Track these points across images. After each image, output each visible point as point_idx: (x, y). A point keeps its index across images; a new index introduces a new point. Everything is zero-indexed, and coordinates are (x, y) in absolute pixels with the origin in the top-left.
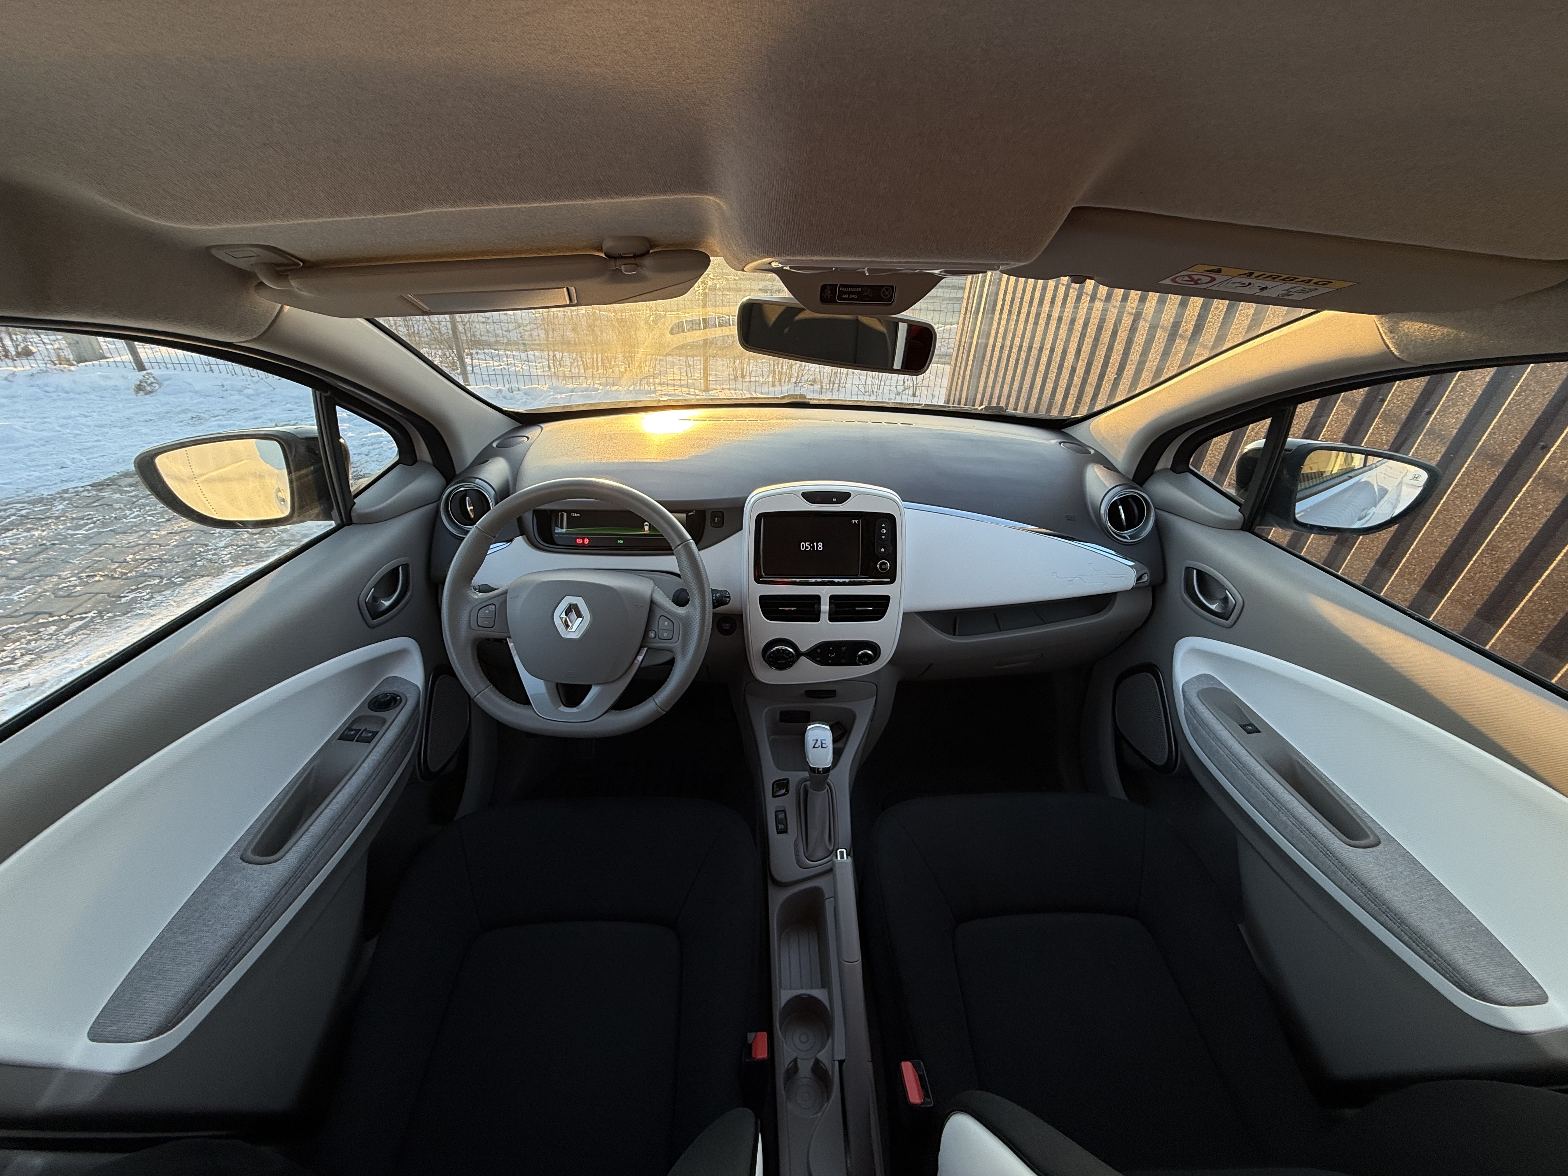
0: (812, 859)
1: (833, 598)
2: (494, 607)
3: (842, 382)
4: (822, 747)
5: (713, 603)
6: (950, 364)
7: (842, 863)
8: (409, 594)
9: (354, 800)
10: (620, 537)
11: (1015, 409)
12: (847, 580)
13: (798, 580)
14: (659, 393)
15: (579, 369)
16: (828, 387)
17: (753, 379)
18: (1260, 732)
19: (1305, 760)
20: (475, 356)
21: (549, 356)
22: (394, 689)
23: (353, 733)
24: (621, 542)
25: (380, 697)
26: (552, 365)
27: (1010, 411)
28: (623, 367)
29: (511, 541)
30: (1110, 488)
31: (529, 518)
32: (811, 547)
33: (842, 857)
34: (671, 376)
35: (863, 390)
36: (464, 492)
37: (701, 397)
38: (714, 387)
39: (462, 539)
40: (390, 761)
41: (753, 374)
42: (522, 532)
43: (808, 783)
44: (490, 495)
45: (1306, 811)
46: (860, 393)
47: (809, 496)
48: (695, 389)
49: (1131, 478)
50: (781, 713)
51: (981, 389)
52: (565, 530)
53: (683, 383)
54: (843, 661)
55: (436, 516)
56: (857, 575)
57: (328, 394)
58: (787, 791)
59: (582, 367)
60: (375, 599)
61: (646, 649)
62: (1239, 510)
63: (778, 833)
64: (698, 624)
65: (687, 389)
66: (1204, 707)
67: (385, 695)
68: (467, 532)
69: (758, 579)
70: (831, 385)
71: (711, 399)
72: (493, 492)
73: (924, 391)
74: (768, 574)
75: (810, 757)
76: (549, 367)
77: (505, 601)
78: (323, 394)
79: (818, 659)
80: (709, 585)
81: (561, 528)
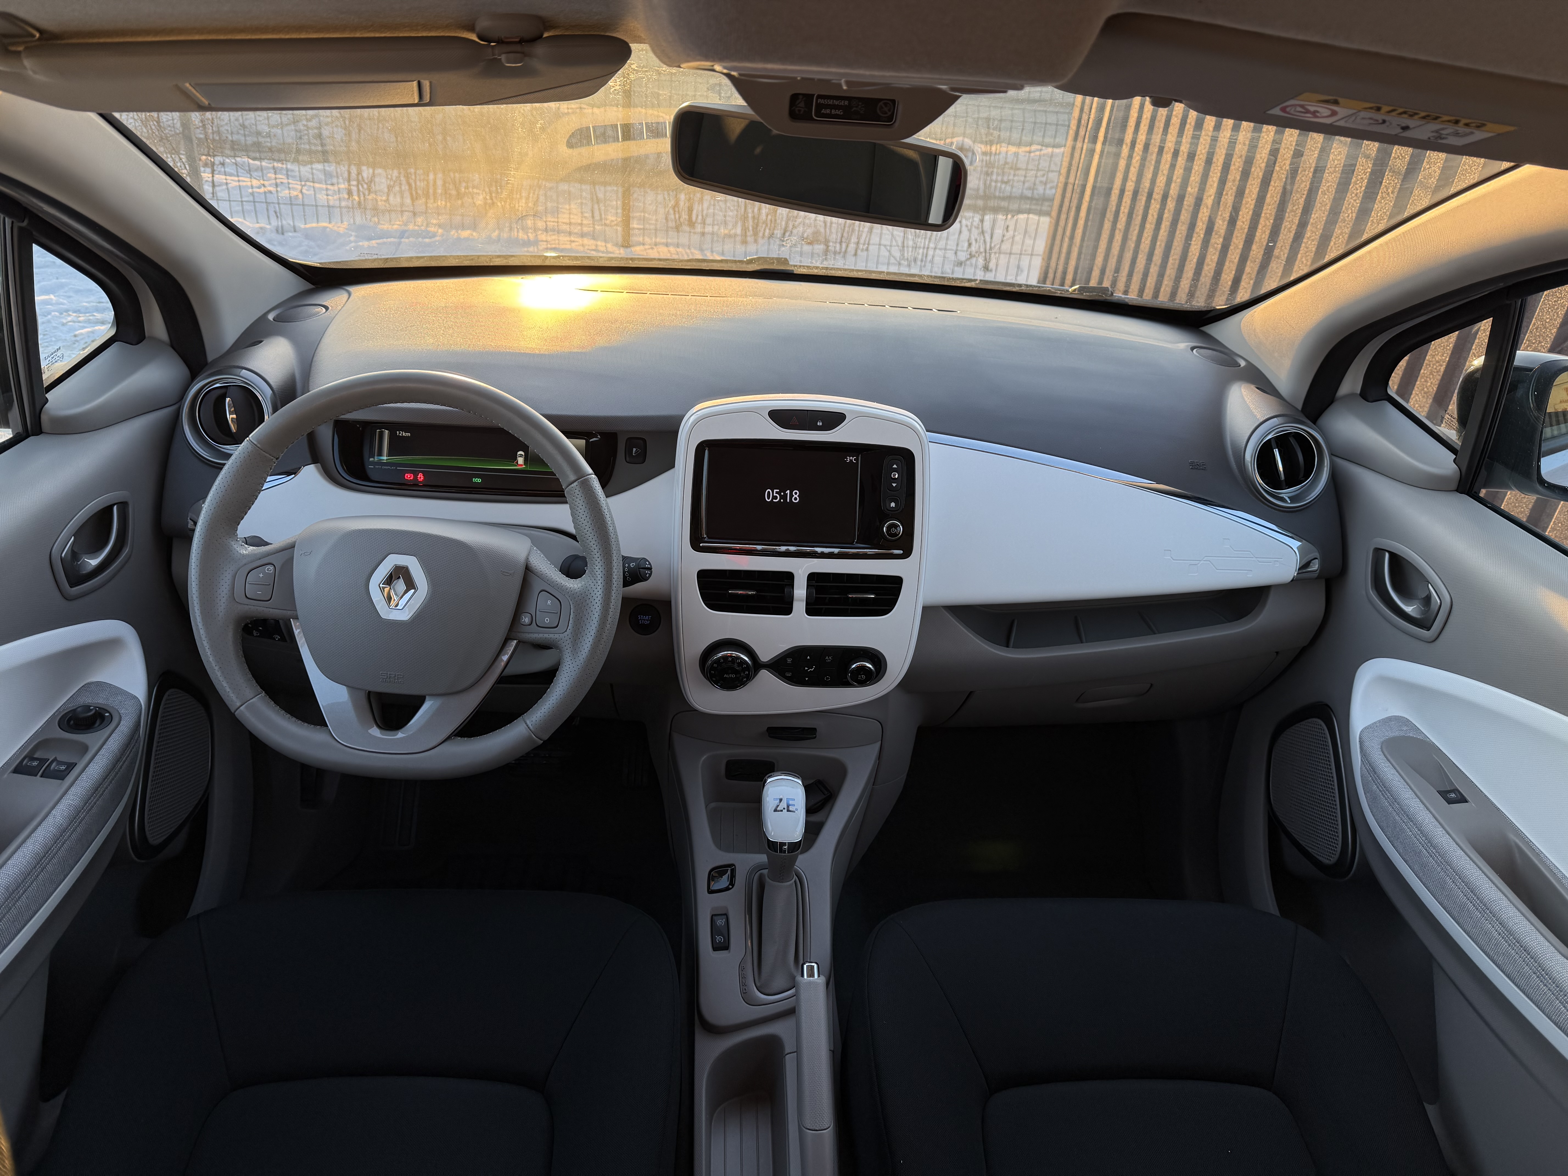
0: (767, 992)
1: (814, 578)
2: (272, 568)
3: (862, 241)
4: (788, 811)
5: (625, 577)
6: (1048, 214)
7: (810, 983)
8: (126, 551)
9: (40, 861)
10: (478, 472)
11: (1126, 292)
12: (836, 551)
13: (759, 547)
14: (543, 245)
15: (402, 197)
16: (838, 248)
17: (708, 229)
18: (1466, 801)
19: (1528, 843)
20: (218, 168)
21: (349, 173)
22: (100, 700)
23: (35, 763)
24: (479, 480)
25: (79, 709)
26: (354, 189)
27: (1118, 295)
28: (481, 197)
29: (293, 472)
30: (1261, 420)
31: (326, 435)
32: (781, 497)
33: (811, 974)
34: (564, 218)
35: (898, 255)
36: (223, 391)
37: (616, 253)
38: (641, 239)
39: (220, 467)
40: (94, 810)
41: (709, 221)
42: (315, 458)
43: (765, 872)
44: (265, 396)
45: (1518, 914)
46: (892, 260)
47: (780, 417)
48: (606, 241)
49: (1300, 407)
50: (729, 763)
51: (1099, 260)
52: (385, 458)
53: (585, 229)
54: (828, 678)
55: (173, 427)
56: (852, 543)
57: (25, 224)
58: (732, 883)
59: (407, 194)
60: (75, 555)
61: (515, 641)
62: (1455, 461)
63: (715, 949)
64: (598, 609)
65: (592, 242)
66: (1388, 764)
67: (87, 708)
68: (228, 456)
69: (696, 543)
70: (844, 245)
71: (632, 259)
72: (269, 392)
73: (1003, 260)
74: (712, 536)
75: (770, 828)
76: (350, 193)
77: (291, 559)
78: (17, 224)
79: (789, 675)
80: (619, 550)
81: (380, 454)
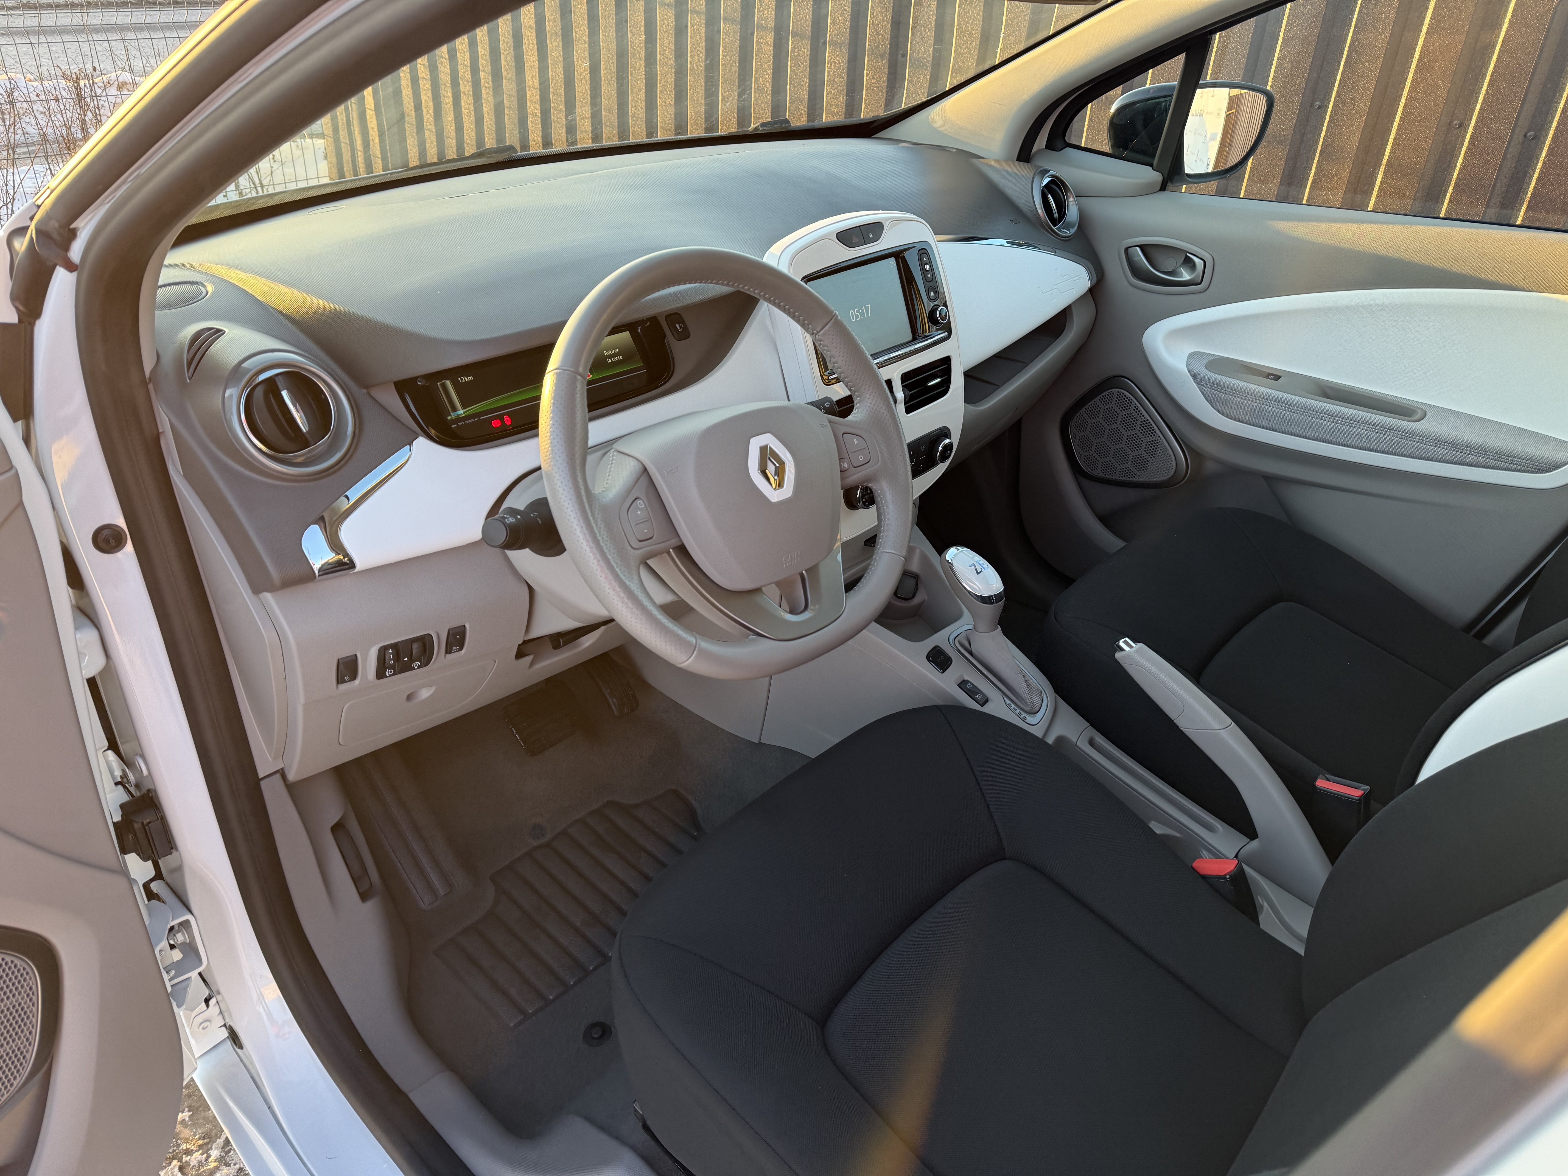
1: (905, 377)
2: (641, 502)
18: (1280, 376)
32: (861, 315)
47: (844, 238)
52: (461, 412)
54: (921, 467)
58: (949, 657)
62: (1154, 170)
63: (982, 705)
66: (1224, 377)
75: (978, 587)
77: (653, 487)
81: (455, 409)
